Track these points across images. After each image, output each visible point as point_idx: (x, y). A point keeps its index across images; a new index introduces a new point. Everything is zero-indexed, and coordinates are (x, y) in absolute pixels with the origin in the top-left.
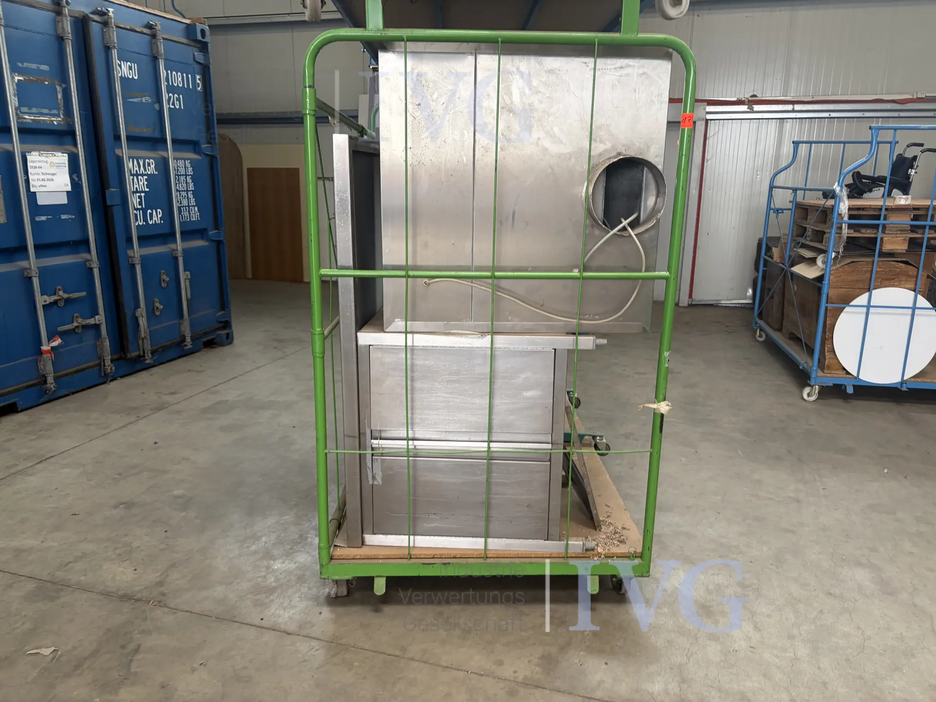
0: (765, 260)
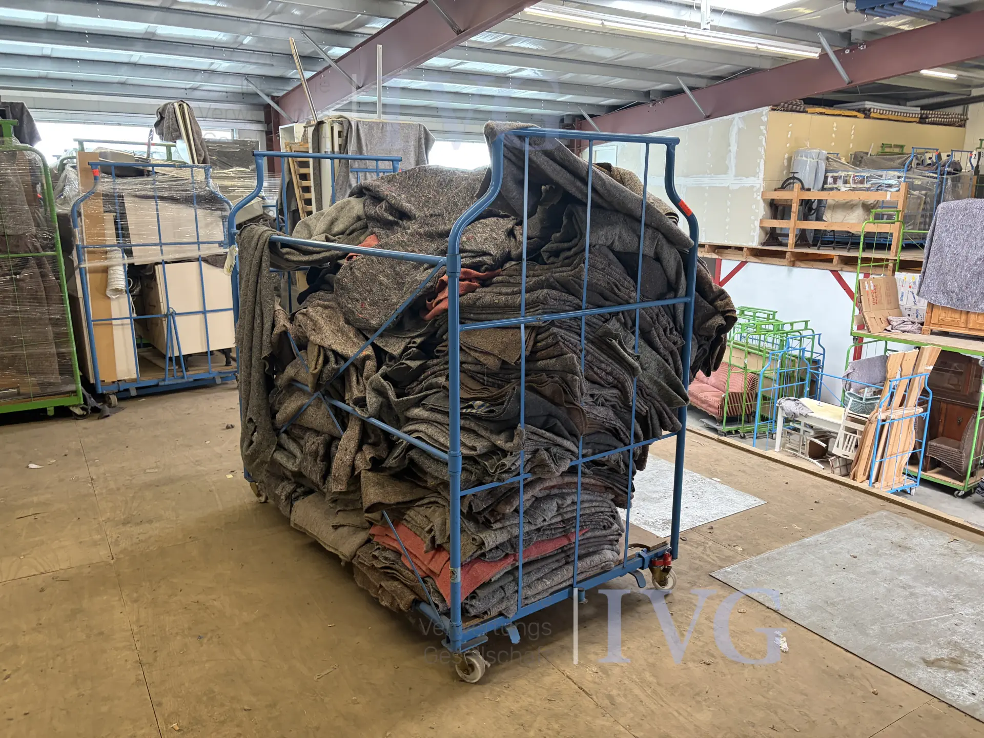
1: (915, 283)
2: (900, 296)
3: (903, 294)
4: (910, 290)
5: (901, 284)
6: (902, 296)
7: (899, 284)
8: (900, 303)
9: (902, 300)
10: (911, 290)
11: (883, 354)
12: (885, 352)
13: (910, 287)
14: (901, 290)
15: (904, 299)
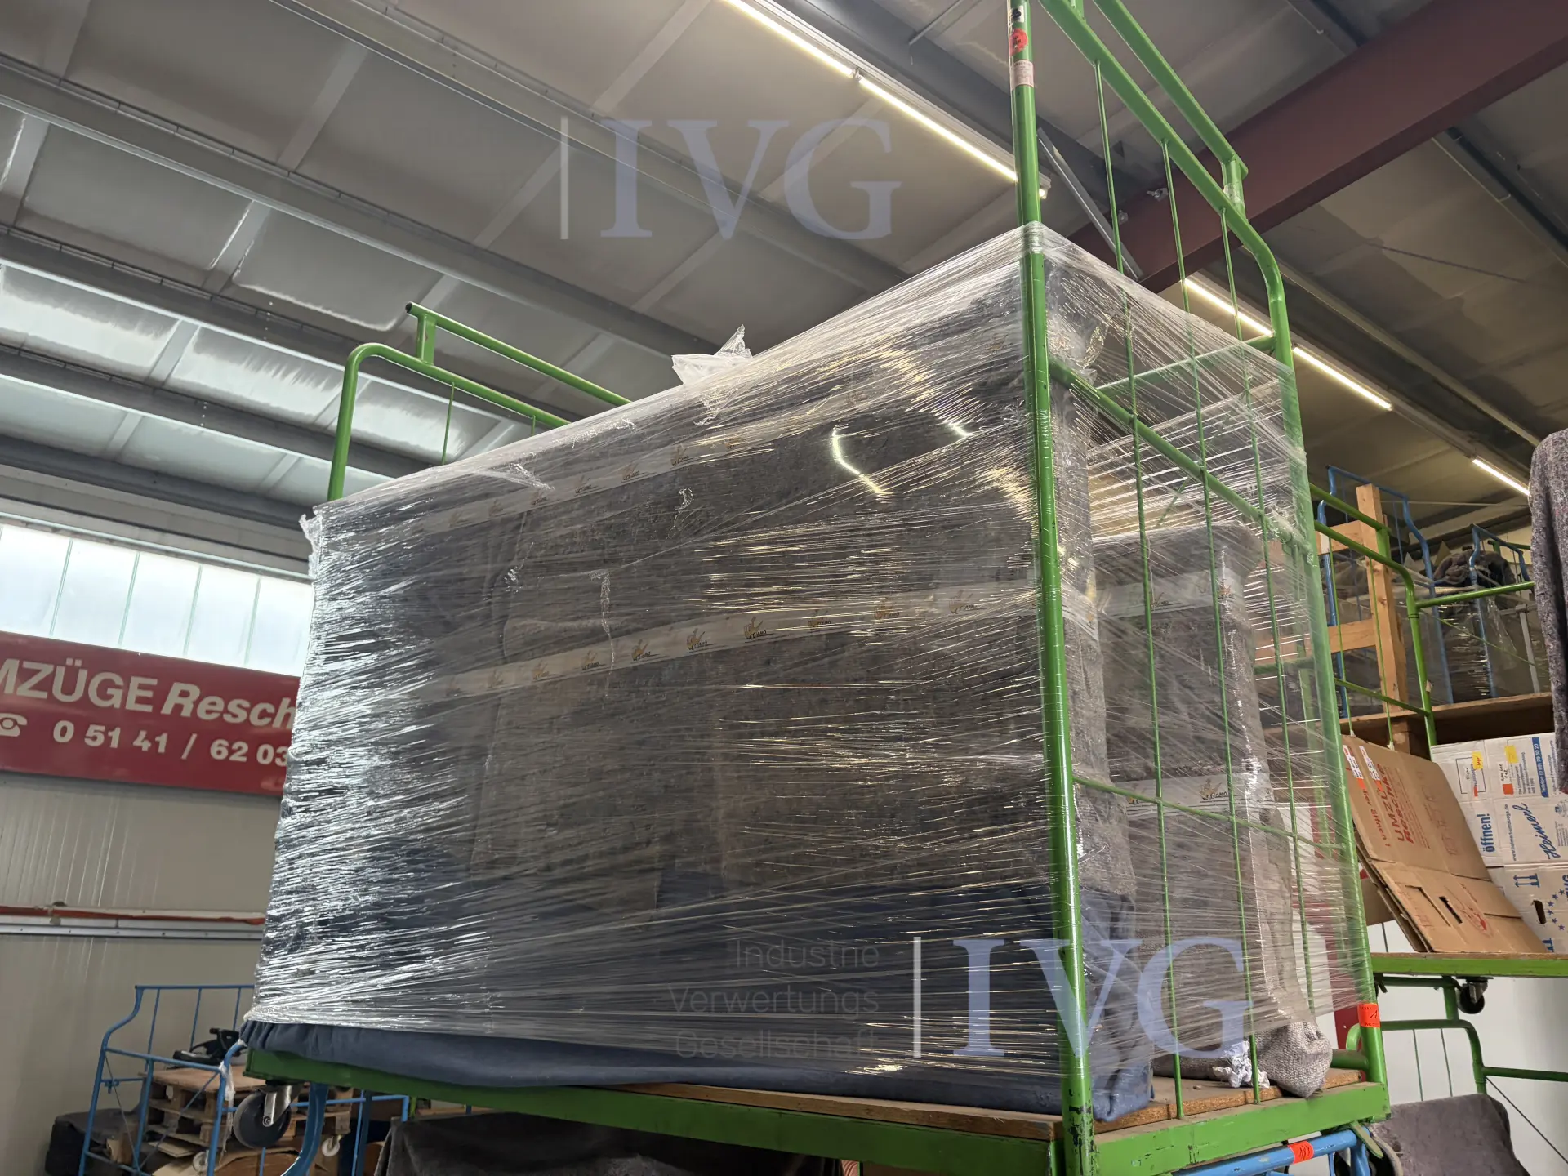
0: (89, 1160)
1: (1522, 773)
2: (1477, 833)
3: (1485, 820)
4: (1511, 800)
5: (1467, 785)
6: (1487, 830)
7: (1460, 786)
8: (1488, 859)
9: (1490, 848)
10: (1516, 799)
11: (1472, 1089)
12: (1481, 1082)
13: (1508, 789)
14: (1473, 808)
15: (1499, 838)
